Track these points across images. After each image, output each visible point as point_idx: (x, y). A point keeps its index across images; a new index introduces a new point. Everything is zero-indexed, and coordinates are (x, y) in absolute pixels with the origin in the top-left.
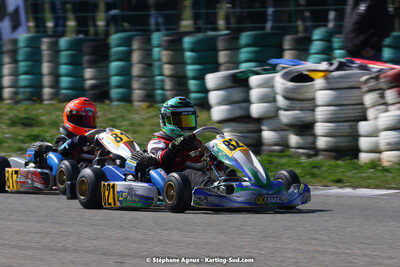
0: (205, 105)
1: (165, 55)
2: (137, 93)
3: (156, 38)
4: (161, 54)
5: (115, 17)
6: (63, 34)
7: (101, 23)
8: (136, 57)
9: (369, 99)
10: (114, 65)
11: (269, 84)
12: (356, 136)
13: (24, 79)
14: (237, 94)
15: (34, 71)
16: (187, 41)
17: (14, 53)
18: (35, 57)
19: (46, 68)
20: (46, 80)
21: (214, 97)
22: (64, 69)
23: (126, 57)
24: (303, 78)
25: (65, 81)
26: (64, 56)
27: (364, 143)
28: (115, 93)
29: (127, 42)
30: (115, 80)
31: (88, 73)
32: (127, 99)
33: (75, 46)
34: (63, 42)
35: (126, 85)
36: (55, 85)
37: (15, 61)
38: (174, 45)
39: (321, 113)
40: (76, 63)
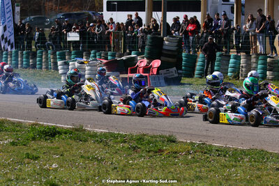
0: (58, 70)
1: (51, 56)
2: (44, 67)
3: (50, 52)
4: (50, 56)
7: (33, 47)
8: (44, 57)
10: (38, 59)
11: (74, 64)
13: (13, 62)
14: (65, 67)
15: (16, 60)
16: (58, 53)
17: (11, 54)
18: (17, 56)
19: (19, 59)
20: (19, 62)
21: (59, 67)
22: (24, 59)
23: (41, 57)
24: (82, 63)
25: (24, 63)
26: (24, 56)
28: (37, 66)
29: (42, 53)
30: (38, 63)
31: (31, 61)
32: (41, 68)
33: (27, 53)
34: (24, 52)
35: (41, 64)
36: (22, 64)
37: (11, 57)
38: (54, 54)
39: (87, 72)
40: (27, 58)
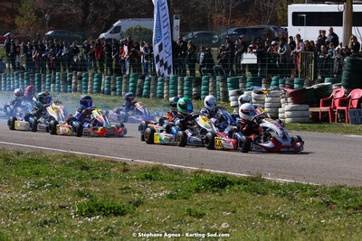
0: (228, 102)
1: (221, 84)
3: (218, 78)
4: (219, 84)
5: (204, 71)
6: (185, 75)
8: (210, 84)
9: (282, 100)
10: (203, 87)
12: (278, 113)
13: (171, 91)
15: (175, 88)
16: (228, 79)
17: (168, 81)
18: (175, 83)
19: (179, 87)
20: (179, 92)
21: (231, 98)
22: (185, 88)
23: (207, 84)
24: (261, 93)
25: (185, 92)
26: (185, 83)
27: (280, 115)
29: (208, 79)
30: (203, 92)
31: (194, 90)
33: (189, 80)
34: (185, 78)
36: (182, 93)
37: (168, 85)
38: (224, 81)
39: (266, 105)
40: (189, 86)
